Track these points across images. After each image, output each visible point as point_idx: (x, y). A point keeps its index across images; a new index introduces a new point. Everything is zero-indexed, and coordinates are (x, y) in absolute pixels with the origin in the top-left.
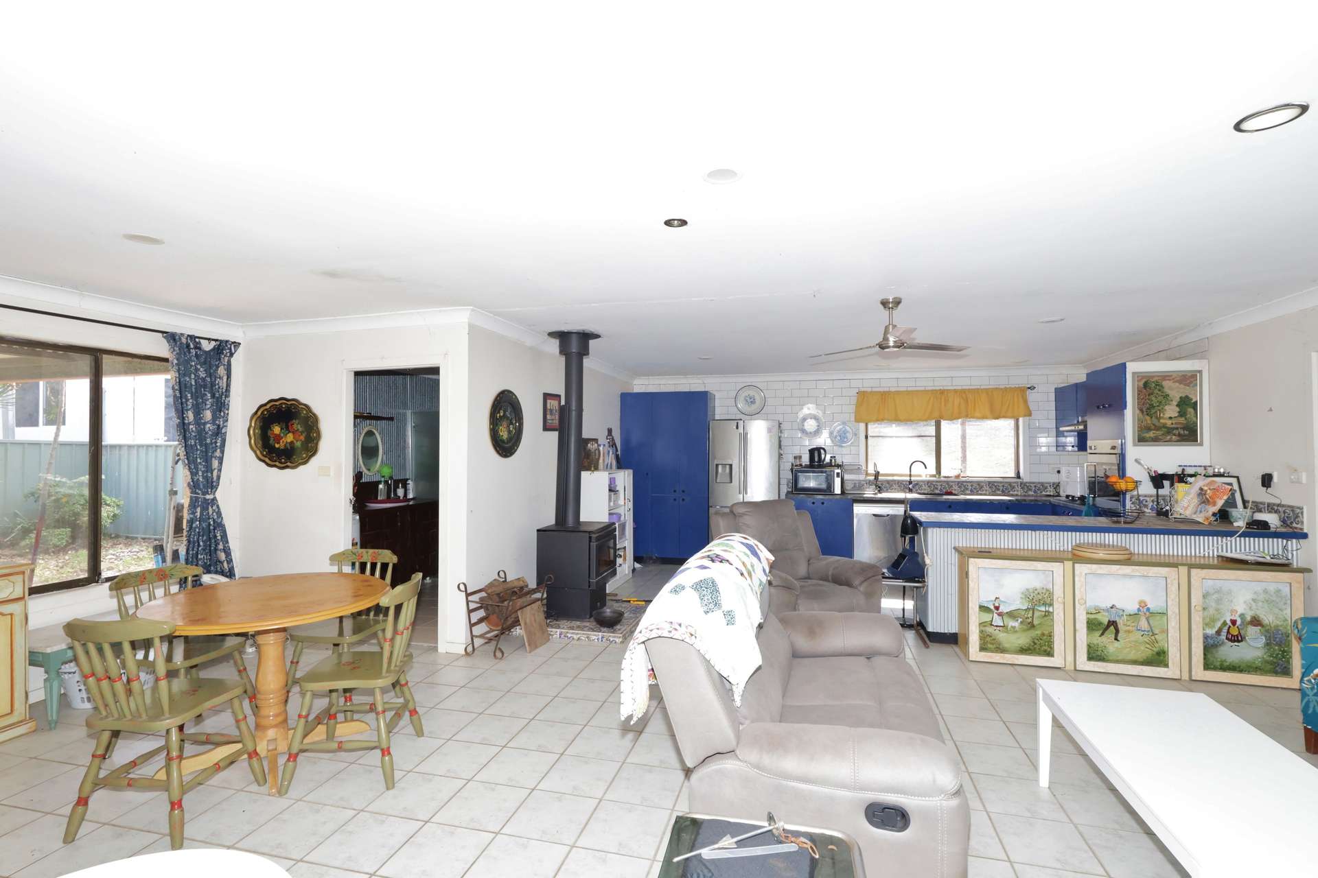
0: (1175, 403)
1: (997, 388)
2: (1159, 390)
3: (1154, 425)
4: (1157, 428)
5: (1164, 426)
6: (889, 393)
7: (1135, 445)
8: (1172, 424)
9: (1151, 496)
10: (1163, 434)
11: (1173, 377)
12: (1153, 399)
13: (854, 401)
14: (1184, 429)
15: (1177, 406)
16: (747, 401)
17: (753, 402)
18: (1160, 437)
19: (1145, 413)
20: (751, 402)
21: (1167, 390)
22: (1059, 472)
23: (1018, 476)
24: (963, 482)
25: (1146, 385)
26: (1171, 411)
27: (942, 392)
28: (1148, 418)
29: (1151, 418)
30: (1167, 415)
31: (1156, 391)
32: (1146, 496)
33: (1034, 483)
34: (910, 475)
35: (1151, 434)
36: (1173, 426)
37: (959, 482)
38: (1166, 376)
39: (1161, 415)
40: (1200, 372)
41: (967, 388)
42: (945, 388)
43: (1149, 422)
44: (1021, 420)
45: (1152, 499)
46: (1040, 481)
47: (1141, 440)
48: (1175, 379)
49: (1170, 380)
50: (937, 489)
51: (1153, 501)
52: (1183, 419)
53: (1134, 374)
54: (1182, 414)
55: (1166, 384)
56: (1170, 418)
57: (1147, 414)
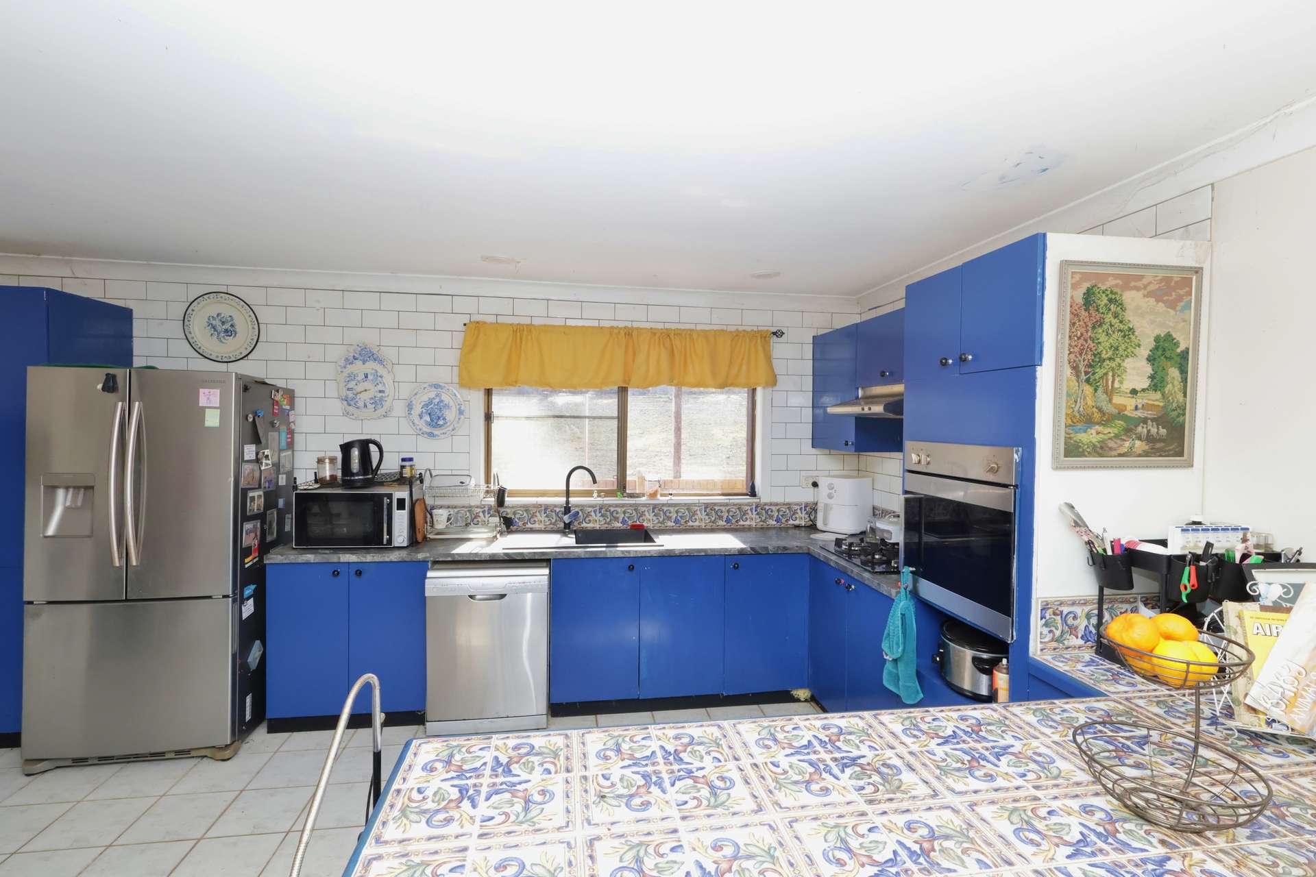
0: (1145, 352)
1: (723, 331)
2: (1116, 316)
3: (1100, 410)
4: (1107, 420)
5: (1120, 415)
6: (530, 327)
7: (1058, 466)
8: (1136, 408)
9: (1085, 603)
10: (1116, 436)
11: (1145, 281)
12: (1103, 338)
13: (458, 340)
14: (1158, 421)
15: (1149, 359)
16: (214, 327)
17: (230, 332)
18: (1111, 444)
19: (1083, 377)
20: (226, 331)
21: (1129, 316)
22: (815, 485)
23: (753, 493)
24: (663, 505)
25: (1089, 295)
26: (1136, 373)
27: (629, 332)
28: (1088, 390)
29: (1096, 390)
30: (1128, 386)
31: (1109, 318)
32: (1074, 603)
33: (777, 504)
34: (568, 493)
35: (1090, 436)
36: (1139, 414)
37: (655, 506)
38: (1131, 276)
39: (1116, 385)
40: (1198, 271)
41: (673, 327)
42: (635, 325)
43: (1090, 403)
44: (760, 393)
45: (1087, 609)
46: (787, 501)
47: (1072, 451)
48: (1152, 287)
49: (1137, 289)
50: (616, 519)
51: (1088, 616)
52: (1158, 395)
53: (1065, 264)
54: (1157, 383)
55: (1131, 298)
56: (1134, 392)
57: (1088, 381)
